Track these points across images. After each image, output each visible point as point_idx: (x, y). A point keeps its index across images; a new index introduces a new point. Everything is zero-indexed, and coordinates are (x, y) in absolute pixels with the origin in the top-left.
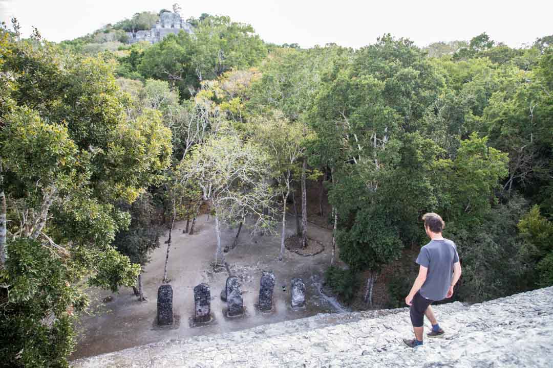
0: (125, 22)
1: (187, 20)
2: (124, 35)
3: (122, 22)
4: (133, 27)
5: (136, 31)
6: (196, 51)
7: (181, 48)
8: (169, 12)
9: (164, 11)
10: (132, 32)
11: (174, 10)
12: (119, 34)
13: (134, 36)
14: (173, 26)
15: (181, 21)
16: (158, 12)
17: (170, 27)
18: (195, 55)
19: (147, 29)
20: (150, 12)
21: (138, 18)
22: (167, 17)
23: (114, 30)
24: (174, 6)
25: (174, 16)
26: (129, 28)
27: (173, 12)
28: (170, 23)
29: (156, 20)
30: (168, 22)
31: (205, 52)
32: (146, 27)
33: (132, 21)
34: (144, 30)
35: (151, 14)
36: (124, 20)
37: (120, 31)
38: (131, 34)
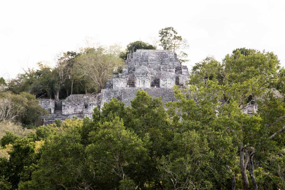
0: (38, 73)
1: (195, 68)
2: (34, 106)
3: (30, 76)
4: (57, 87)
5: (64, 95)
6: (175, 147)
7: (135, 139)
8: (151, 48)
9: (136, 46)
10: (53, 98)
11: (164, 44)
12: (21, 102)
13: (58, 108)
14: (156, 83)
15: (179, 69)
16: (124, 49)
17: (148, 85)
18: (170, 156)
19: (92, 91)
20: (100, 49)
21: (70, 64)
22: (145, 60)
23: (10, 94)
24: (164, 33)
25: (162, 58)
26: (47, 89)
27: (160, 48)
28: (150, 76)
29: (115, 69)
30: (145, 74)
31: (196, 149)
32: (90, 85)
33: (56, 72)
34: (83, 93)
35: (104, 53)
36: (37, 68)
37: (23, 96)
38: (51, 104)
